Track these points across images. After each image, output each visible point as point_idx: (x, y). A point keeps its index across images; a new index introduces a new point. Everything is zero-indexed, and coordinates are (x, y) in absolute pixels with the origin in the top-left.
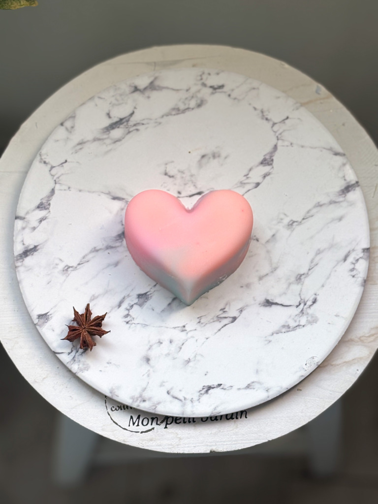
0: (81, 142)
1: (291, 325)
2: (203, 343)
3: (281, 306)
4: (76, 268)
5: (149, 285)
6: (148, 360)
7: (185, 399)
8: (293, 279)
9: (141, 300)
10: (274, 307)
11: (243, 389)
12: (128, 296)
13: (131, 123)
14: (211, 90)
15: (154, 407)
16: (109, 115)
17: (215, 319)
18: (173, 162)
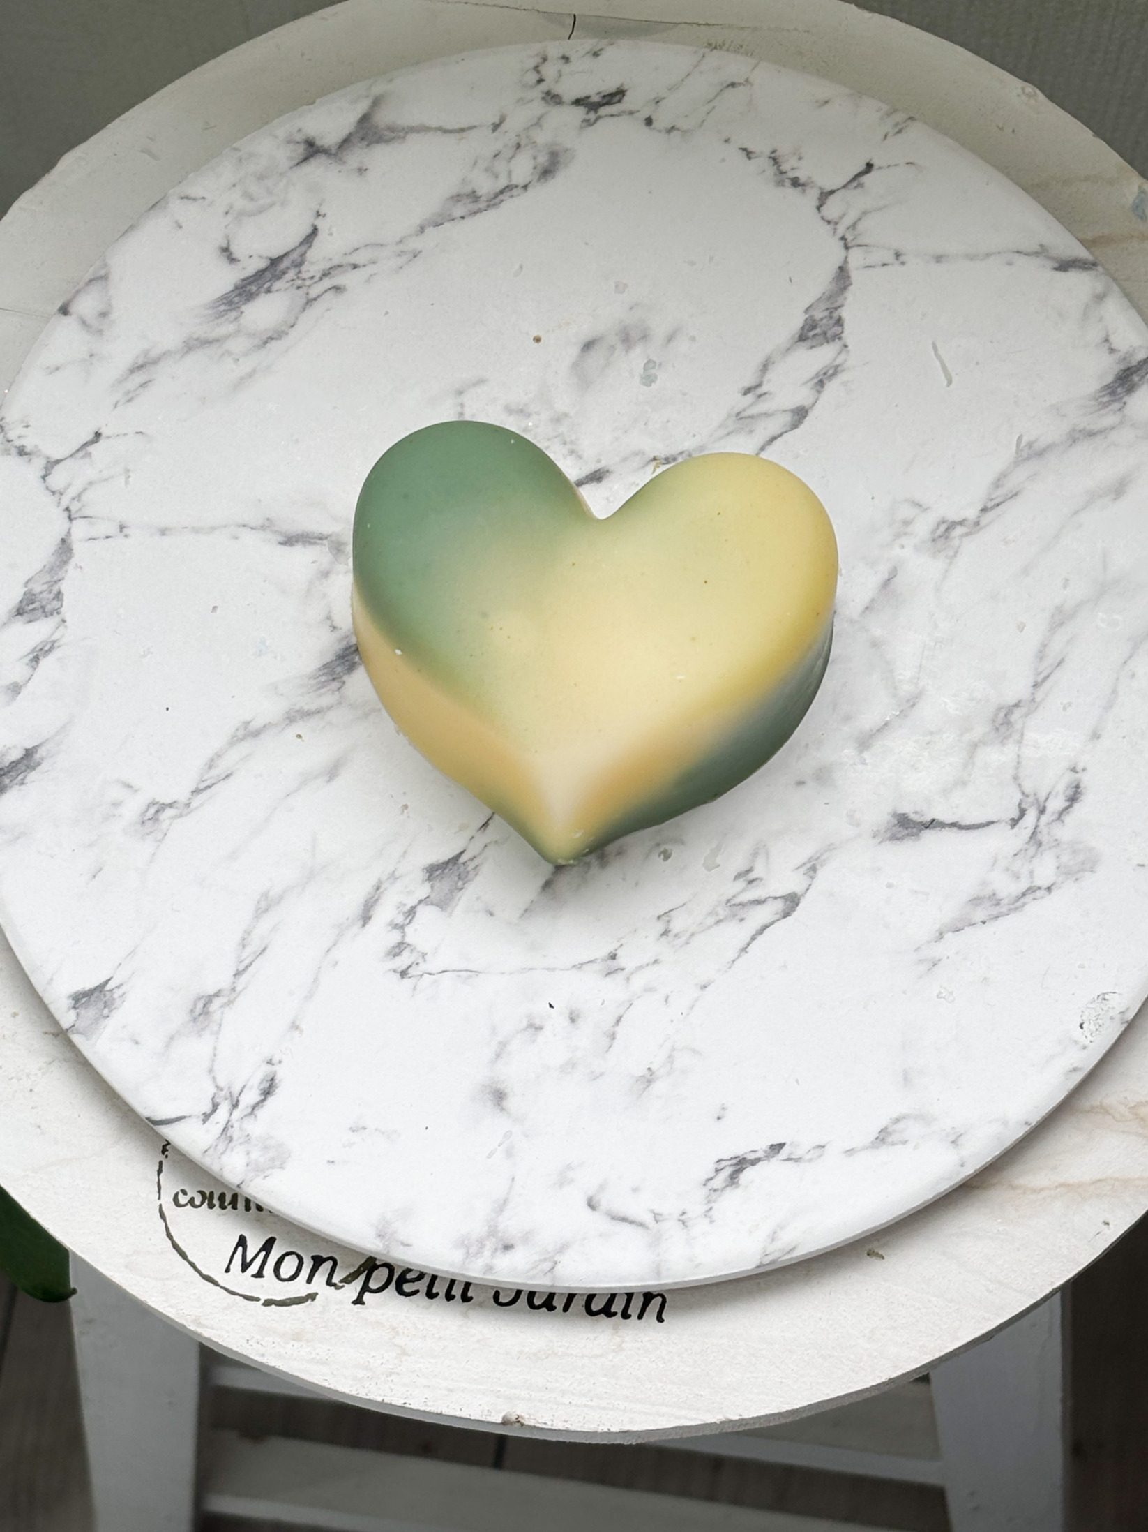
0: (140, 362)
1: (1001, 895)
2: (692, 1007)
3: (955, 829)
4: (188, 805)
5: (462, 828)
6: (499, 1097)
7: (657, 1217)
8: (981, 729)
9: (443, 886)
10: (928, 836)
11: (865, 1148)
12: (393, 877)
13: (312, 268)
14: (580, 112)
15: (547, 1265)
16: (227, 252)
17: (722, 913)
18: (481, 381)
